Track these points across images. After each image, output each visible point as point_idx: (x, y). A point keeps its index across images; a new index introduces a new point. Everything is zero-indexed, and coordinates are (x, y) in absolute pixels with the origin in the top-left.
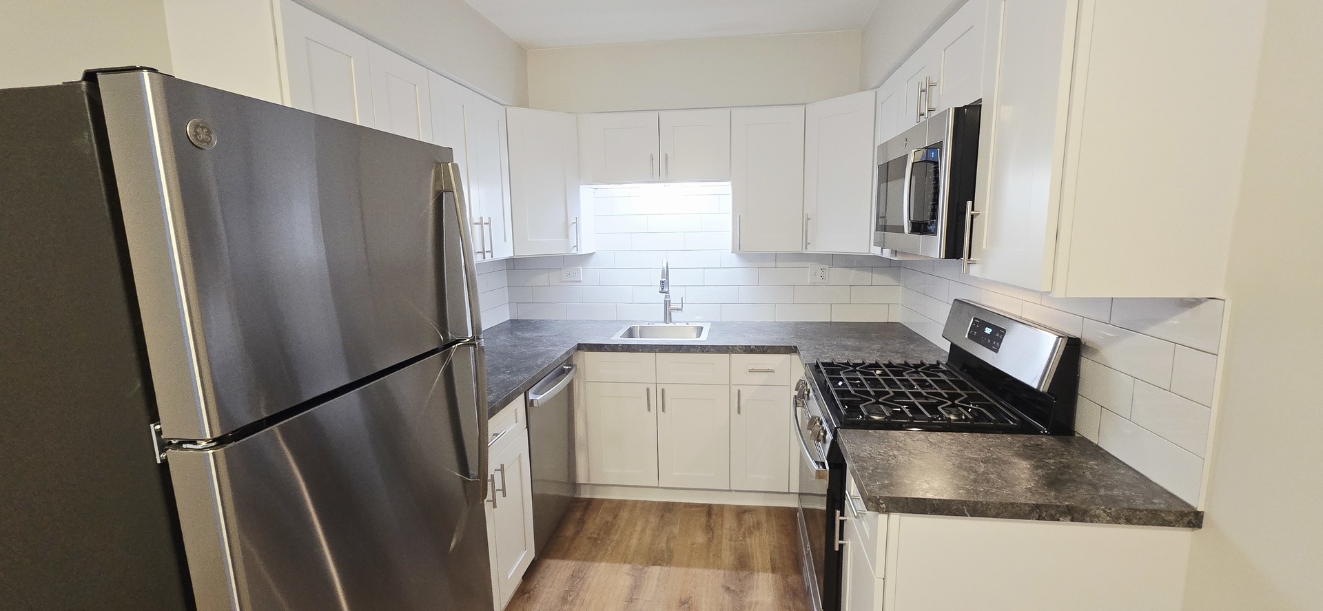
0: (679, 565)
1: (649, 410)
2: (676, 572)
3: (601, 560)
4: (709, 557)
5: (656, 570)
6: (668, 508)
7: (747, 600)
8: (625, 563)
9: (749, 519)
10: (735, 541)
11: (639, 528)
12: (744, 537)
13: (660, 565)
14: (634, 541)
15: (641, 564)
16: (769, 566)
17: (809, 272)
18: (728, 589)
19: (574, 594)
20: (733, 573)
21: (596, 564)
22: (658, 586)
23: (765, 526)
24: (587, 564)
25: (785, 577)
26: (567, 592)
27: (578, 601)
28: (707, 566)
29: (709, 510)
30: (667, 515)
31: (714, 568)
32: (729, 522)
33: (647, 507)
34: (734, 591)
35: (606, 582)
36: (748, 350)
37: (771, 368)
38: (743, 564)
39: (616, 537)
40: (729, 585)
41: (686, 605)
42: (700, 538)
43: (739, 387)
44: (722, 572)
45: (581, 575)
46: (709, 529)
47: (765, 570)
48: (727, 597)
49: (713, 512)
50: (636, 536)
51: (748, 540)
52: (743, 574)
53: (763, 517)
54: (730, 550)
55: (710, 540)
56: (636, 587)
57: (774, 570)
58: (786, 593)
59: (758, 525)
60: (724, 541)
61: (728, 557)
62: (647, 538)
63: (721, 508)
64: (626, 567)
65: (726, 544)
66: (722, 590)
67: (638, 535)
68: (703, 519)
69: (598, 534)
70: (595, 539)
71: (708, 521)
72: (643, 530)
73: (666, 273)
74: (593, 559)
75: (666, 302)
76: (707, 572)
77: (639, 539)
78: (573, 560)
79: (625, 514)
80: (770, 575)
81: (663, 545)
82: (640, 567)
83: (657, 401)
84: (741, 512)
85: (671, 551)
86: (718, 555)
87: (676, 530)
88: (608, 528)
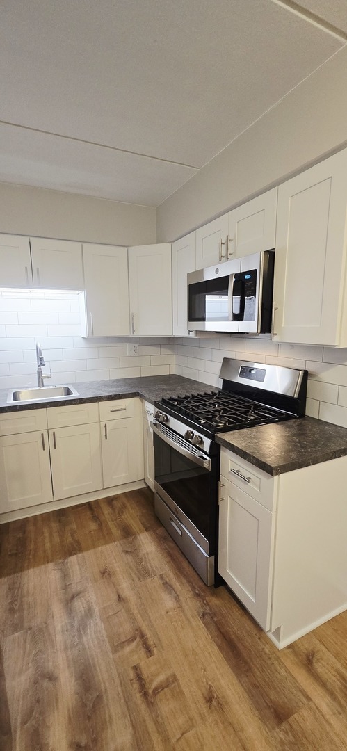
0: (88, 549)
1: (44, 449)
2: (89, 554)
3: (28, 568)
4: (104, 536)
5: (73, 559)
6: (61, 514)
7: (141, 554)
8: (48, 563)
9: (117, 504)
10: (116, 520)
11: (46, 534)
12: (120, 516)
13: (75, 554)
14: (48, 545)
15: (60, 558)
16: (142, 528)
17: (128, 348)
18: (127, 552)
19: (19, 602)
20: (124, 540)
21: (26, 572)
22: (80, 569)
23: (128, 505)
24: (19, 575)
25: (155, 532)
26: (12, 603)
27: (25, 607)
28: (106, 543)
29: (89, 506)
30: (63, 519)
31: (111, 542)
32: (106, 511)
33: (47, 517)
34: (131, 552)
35: (40, 581)
36: (110, 398)
37: (123, 407)
38: (127, 533)
39: (32, 546)
40: (126, 549)
41: (106, 574)
42: (93, 526)
43: (106, 423)
44: (117, 543)
45: (17, 586)
46: (96, 518)
47: (142, 532)
48: (129, 557)
49: (93, 506)
50: (47, 540)
51: (123, 517)
52: (131, 539)
53: (124, 500)
54: (116, 527)
55: (100, 525)
56: (65, 576)
57: (147, 530)
58: (159, 540)
59: (124, 506)
60: (109, 523)
61: (116, 532)
62: (57, 539)
63: (97, 502)
64: (51, 565)
65: (111, 525)
66: (123, 554)
67: (49, 539)
68: (89, 513)
69: (17, 550)
70: (16, 554)
71: (93, 514)
72: (51, 535)
73: (39, 353)
74: (22, 570)
75: (38, 373)
76: (109, 546)
77: (51, 542)
78: (5, 576)
79: (31, 528)
80: (146, 534)
81: (70, 540)
82: (61, 561)
83: (49, 441)
84: (110, 501)
85: (77, 542)
86: (110, 533)
87: (74, 526)
88: (22, 543)
